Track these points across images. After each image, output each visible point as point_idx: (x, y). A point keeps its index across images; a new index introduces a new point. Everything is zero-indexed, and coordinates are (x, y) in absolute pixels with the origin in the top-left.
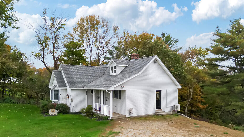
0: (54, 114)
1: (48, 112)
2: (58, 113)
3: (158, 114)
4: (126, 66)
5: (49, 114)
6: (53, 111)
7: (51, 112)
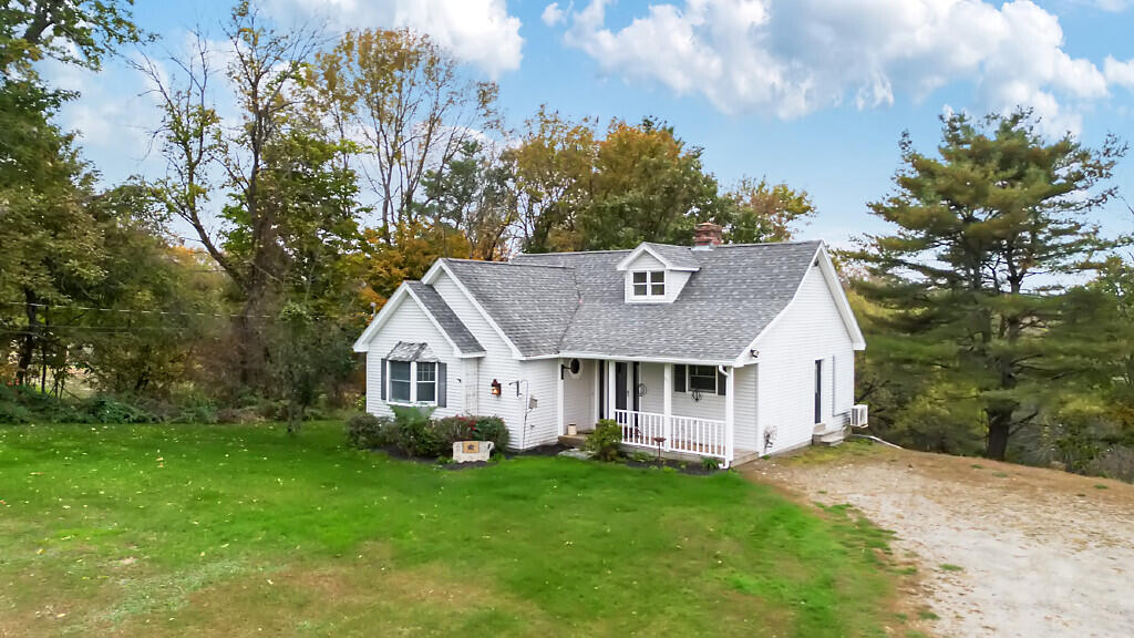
0: (474, 457)
1: (450, 452)
2: (492, 453)
3: (824, 440)
4: (693, 272)
5: (454, 458)
6: (471, 447)
7: (460, 453)
